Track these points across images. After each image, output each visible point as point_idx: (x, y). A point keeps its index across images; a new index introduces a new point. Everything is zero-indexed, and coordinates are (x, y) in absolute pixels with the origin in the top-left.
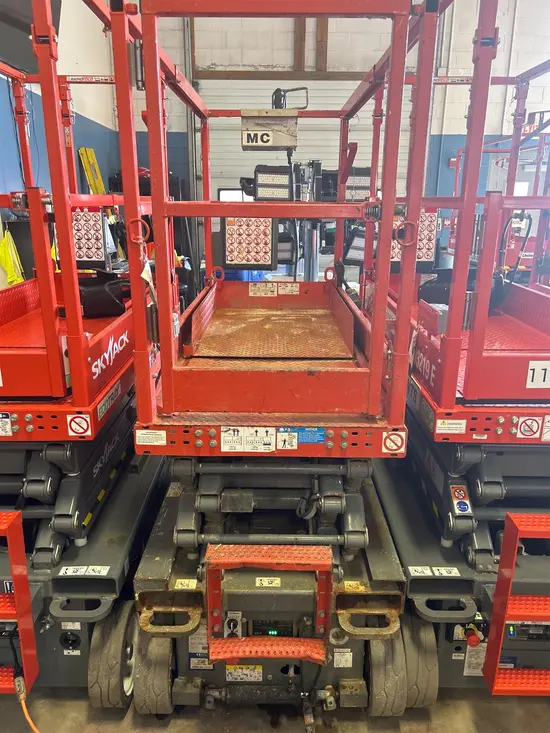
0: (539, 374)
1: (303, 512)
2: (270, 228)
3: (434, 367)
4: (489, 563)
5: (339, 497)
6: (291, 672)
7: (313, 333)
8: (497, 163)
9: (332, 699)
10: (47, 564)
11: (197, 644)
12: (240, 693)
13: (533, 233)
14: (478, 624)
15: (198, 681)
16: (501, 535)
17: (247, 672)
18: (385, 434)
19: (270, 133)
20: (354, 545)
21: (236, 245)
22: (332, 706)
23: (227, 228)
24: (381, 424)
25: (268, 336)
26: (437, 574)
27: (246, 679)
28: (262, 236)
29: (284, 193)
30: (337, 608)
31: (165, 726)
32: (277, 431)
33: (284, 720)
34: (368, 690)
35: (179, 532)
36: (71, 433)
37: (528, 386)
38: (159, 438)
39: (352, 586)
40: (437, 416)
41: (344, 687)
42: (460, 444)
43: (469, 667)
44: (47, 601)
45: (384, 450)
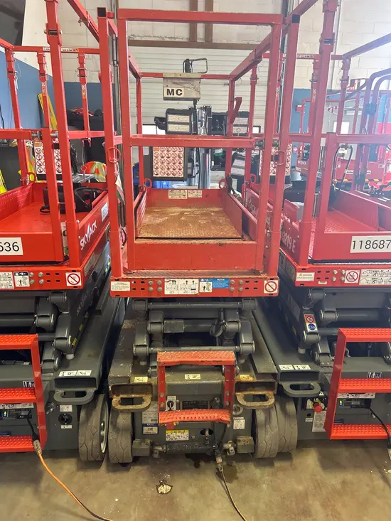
0: (358, 244)
1: (214, 332)
2: (182, 153)
3: (294, 241)
4: (327, 361)
5: (237, 322)
6: (207, 433)
7: (214, 223)
8: (329, 109)
9: (232, 448)
10: (51, 370)
11: (148, 418)
12: (175, 447)
13: (353, 158)
14: (321, 398)
15: (149, 441)
16: (335, 344)
17: (179, 434)
18: (266, 282)
19: (182, 89)
20: (246, 352)
21: (159, 164)
22: (233, 453)
23: (154, 152)
24: (263, 276)
25: (185, 224)
26: (296, 369)
27: (178, 439)
28: (177, 158)
29: (186, 129)
30: (236, 392)
31: (128, 470)
32: (200, 281)
33: (202, 464)
34: (255, 443)
35: (137, 346)
36: (68, 284)
37: (351, 252)
38: (125, 287)
39: (244, 377)
40: (296, 271)
41: (239, 441)
42: (311, 288)
43: (315, 426)
44: (52, 393)
45: (265, 292)
